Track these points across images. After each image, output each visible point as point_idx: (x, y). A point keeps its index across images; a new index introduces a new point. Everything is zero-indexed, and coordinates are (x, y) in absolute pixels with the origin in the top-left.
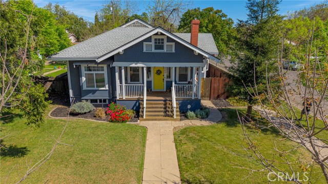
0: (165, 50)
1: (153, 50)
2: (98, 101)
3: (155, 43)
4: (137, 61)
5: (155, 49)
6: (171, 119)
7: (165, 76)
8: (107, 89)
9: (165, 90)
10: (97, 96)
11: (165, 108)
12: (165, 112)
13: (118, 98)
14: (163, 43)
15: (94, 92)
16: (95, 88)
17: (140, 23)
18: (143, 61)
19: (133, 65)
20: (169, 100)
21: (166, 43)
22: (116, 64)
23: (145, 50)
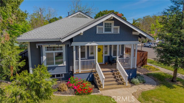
0: (112, 32)
1: (104, 32)
2: (55, 76)
3: (105, 26)
4: (92, 41)
5: (105, 31)
6: (124, 87)
7: (104, 52)
8: (65, 65)
9: (104, 63)
10: (56, 72)
11: (115, 78)
12: (117, 81)
13: (75, 72)
14: (111, 26)
15: (53, 68)
16: (55, 65)
17: (82, 15)
18: (96, 41)
19: (89, 44)
20: (115, 71)
21: (113, 27)
22: (74, 44)
23: (97, 32)
